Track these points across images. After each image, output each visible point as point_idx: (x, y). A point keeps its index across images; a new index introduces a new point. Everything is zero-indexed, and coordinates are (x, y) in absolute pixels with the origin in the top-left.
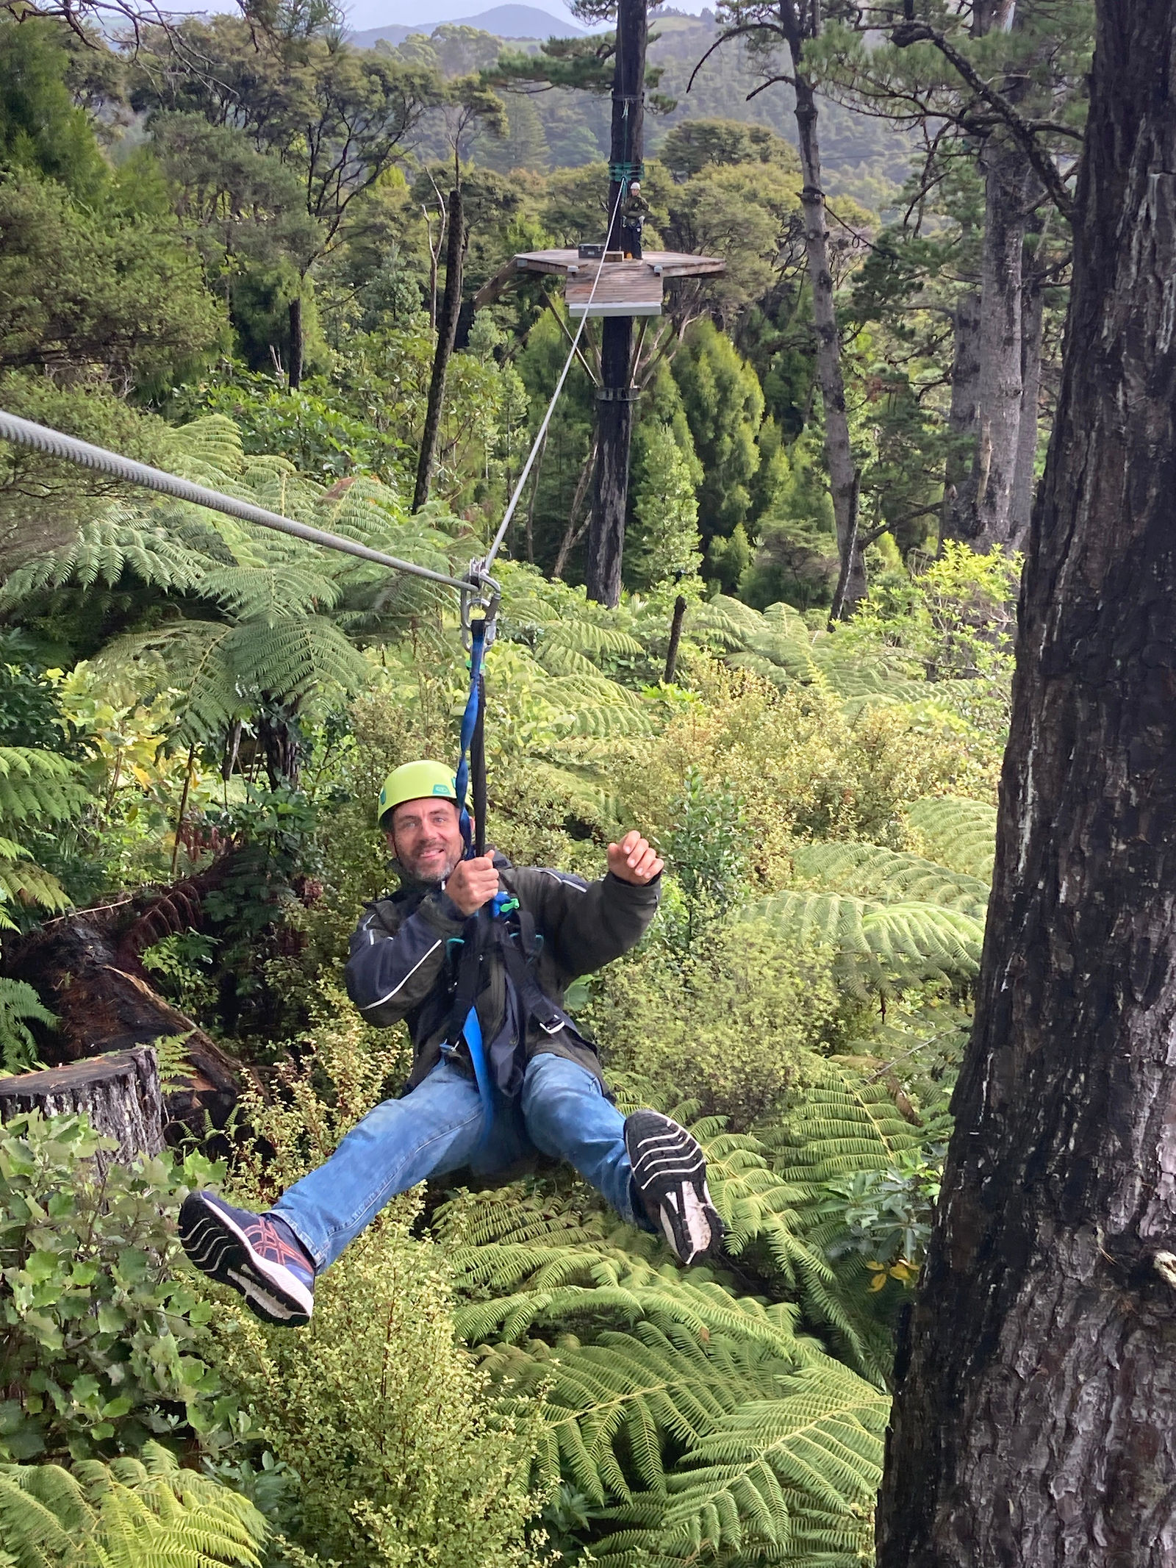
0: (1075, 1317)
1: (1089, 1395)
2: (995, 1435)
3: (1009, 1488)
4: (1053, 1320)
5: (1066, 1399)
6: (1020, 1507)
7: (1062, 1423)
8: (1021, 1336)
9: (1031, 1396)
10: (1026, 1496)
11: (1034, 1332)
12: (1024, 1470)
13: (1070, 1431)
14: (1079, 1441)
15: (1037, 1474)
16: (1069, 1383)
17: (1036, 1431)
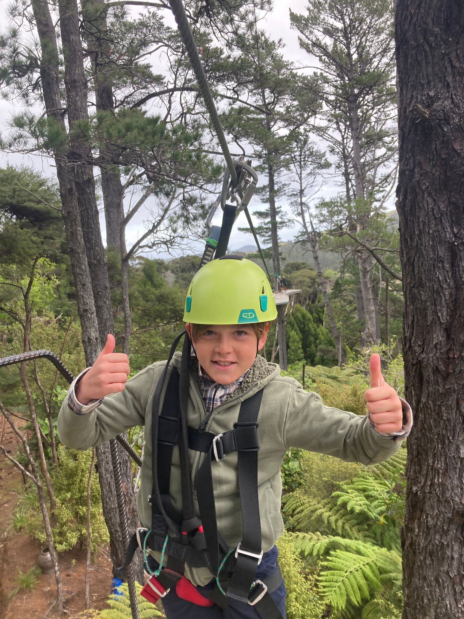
0: (449, 526)
1: (456, 548)
2: (432, 560)
3: (439, 575)
4: (443, 528)
5: (450, 549)
6: (443, 580)
7: (450, 556)
8: (435, 533)
9: (441, 549)
10: (443, 577)
11: (439, 532)
12: (442, 569)
13: (453, 558)
14: (455, 560)
15: (446, 570)
16: (450, 545)
17: (443, 558)
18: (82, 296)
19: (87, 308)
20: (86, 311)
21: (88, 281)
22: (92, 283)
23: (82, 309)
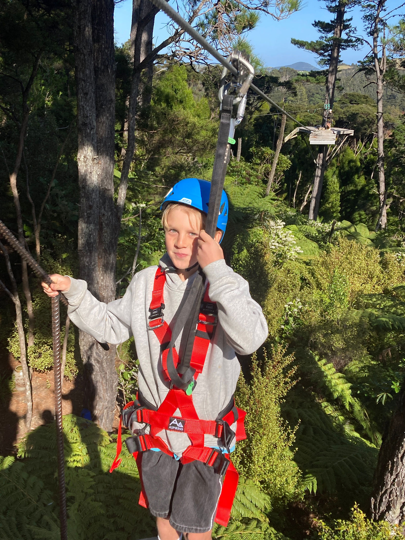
18: (83, 107)
19: (88, 121)
20: (85, 124)
21: (91, 89)
22: (95, 93)
23: (80, 122)
